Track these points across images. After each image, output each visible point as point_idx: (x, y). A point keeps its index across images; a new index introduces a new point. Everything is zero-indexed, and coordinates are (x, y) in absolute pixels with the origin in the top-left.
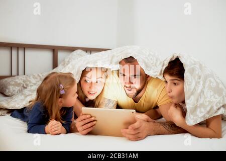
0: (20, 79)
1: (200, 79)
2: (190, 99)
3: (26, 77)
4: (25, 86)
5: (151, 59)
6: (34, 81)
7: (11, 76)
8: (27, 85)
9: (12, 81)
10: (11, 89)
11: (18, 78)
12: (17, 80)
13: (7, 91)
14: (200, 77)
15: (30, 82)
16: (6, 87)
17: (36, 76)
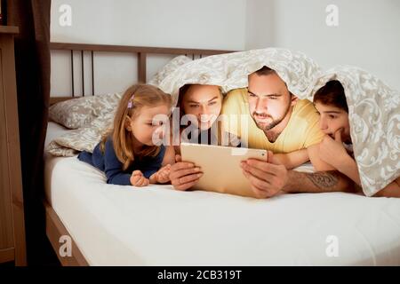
0: (87, 103)
1: (376, 120)
2: (363, 154)
3: (97, 100)
4: (95, 113)
5: (298, 66)
6: (108, 105)
7: (73, 97)
8: (98, 111)
9: (75, 105)
10: (75, 118)
11: (84, 101)
12: (83, 104)
13: (69, 120)
14: (376, 118)
15: (103, 107)
16: (67, 116)
17: (112, 97)
